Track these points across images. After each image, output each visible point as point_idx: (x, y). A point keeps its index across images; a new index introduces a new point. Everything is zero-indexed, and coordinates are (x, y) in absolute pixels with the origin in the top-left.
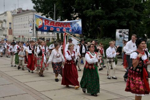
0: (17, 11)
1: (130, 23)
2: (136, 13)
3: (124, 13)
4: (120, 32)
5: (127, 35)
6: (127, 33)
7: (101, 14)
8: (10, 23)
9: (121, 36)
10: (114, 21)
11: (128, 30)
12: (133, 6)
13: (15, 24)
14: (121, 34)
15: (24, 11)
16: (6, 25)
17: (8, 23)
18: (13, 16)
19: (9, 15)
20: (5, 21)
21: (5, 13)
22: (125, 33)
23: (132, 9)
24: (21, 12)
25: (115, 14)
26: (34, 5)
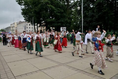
0: (19, 22)
1: (67, 25)
2: (69, 21)
3: (64, 21)
4: (62, 28)
5: (65, 29)
6: (66, 29)
7: (54, 21)
8: (16, 28)
9: (63, 30)
10: (59, 24)
11: (66, 27)
12: (68, 18)
13: (18, 28)
14: (63, 29)
15: (22, 22)
16: (14, 29)
17: (15, 27)
18: (17, 24)
19: (16, 24)
20: (14, 27)
21: (14, 23)
22: (64, 29)
23: (67, 19)
24: (20, 23)
25: (60, 21)
26: (24, 18)
